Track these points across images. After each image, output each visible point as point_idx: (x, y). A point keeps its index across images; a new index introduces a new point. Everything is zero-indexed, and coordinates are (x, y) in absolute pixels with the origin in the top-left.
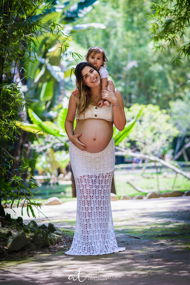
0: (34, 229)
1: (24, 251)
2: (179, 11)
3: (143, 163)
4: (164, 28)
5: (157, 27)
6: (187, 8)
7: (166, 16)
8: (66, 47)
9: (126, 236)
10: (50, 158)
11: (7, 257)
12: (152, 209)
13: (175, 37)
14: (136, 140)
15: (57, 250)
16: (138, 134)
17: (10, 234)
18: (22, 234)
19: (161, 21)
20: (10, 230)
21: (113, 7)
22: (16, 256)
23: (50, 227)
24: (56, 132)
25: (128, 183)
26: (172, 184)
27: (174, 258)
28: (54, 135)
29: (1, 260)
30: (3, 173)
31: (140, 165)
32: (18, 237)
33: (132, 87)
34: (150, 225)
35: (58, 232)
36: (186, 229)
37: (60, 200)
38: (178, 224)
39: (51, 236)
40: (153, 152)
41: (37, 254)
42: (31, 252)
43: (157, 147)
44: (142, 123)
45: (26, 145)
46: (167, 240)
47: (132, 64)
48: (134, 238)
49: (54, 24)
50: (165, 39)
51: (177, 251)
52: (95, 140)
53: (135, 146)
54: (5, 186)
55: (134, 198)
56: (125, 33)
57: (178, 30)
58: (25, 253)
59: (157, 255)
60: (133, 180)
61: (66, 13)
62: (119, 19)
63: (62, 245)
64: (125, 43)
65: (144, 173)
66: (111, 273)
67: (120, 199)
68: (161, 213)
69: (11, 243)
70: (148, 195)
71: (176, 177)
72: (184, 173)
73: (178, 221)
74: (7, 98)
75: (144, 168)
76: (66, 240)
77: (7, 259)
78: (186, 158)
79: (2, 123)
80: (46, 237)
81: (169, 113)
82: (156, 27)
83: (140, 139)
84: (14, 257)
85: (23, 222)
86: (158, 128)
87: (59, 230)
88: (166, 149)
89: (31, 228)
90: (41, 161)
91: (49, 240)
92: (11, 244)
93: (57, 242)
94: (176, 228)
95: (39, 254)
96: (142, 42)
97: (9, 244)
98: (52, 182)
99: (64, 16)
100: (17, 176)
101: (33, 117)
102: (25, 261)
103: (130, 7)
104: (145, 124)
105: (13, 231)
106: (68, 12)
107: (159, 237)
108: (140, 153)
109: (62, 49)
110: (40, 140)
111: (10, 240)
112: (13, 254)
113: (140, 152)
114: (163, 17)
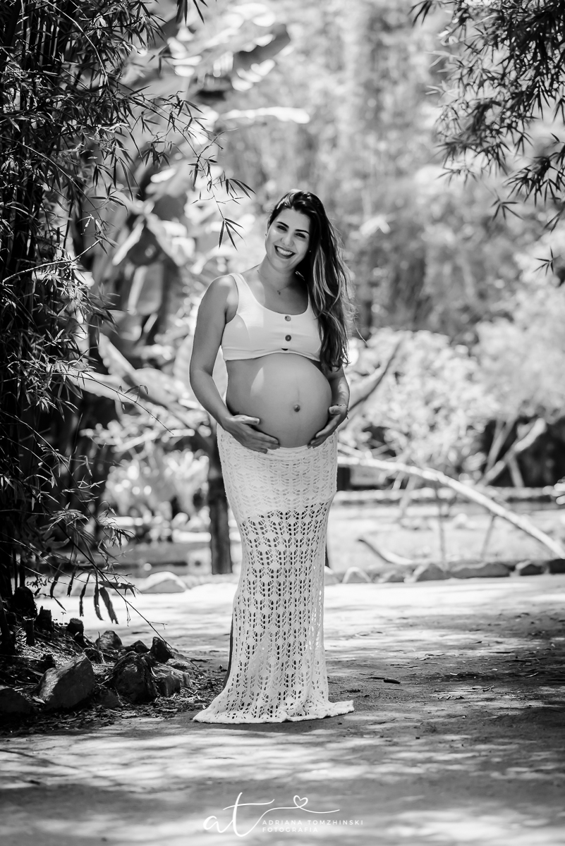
0: (113, 653)
1: (86, 709)
2: (513, 75)
3: (402, 490)
4: (471, 121)
5: (455, 116)
6: (537, 68)
7: (479, 88)
8: (210, 162)
9: (362, 677)
10: (152, 470)
11: (41, 725)
12: (430, 608)
13: (502, 146)
14: (386, 424)
15: (176, 710)
16: (391, 410)
17: (48, 663)
18: (84, 663)
19: (465, 102)
20: (49, 652)
21: (327, 66)
22: (65, 723)
23: (156, 649)
24: (172, 398)
25: (361, 541)
26: (479, 547)
27: (492, 735)
28: (165, 407)
29: (26, 731)
30: (33, 501)
31: (394, 493)
32: (72, 672)
33: (374, 284)
34: (425, 650)
35: (179, 662)
36: (524, 659)
37: (180, 581)
38: (502, 648)
39: (159, 671)
40: (430, 460)
41: (123, 718)
42: (105, 712)
43: (441, 445)
44: (403, 380)
45: (89, 433)
46: (474, 689)
47: (373, 224)
48: (383, 680)
49: (179, 102)
50: (475, 150)
51: (500, 718)
52: (297, 410)
53: (384, 442)
54: (36, 534)
55: (381, 580)
56: (358, 138)
57: (509, 127)
58: (91, 715)
59: (447, 727)
60: (374, 533)
61: (203, 80)
62: (343, 100)
63: (189, 697)
64: (359, 166)
65: (404, 515)
66: (324, 769)
67: (341, 582)
68: (453, 618)
69: (54, 686)
70: (418, 572)
71: (492, 527)
72: (514, 518)
73: (499, 640)
74: (49, 299)
75: (403, 503)
76: (200, 684)
77: (41, 730)
78: (516, 477)
79: (34, 363)
80: (146, 672)
81: (474, 356)
82: (451, 118)
83: (398, 421)
84: (60, 725)
85: (85, 634)
86: (444, 394)
87: (182, 657)
88: (466, 451)
89: (105, 650)
90: (127, 478)
91: (155, 682)
92: (54, 690)
93: (175, 689)
94: (495, 657)
95: (127, 718)
96: (404, 162)
97: (48, 690)
98: (154, 534)
99: (196, 88)
100: (69, 508)
101: (109, 355)
102: (90, 735)
103: (373, 70)
104: (412, 381)
105: (58, 655)
106: (207, 76)
107: (452, 681)
108: (395, 461)
109: (199, 168)
110: (127, 419)
111: (52, 680)
112: (58, 717)
113: (397, 457)
114: (472, 90)
